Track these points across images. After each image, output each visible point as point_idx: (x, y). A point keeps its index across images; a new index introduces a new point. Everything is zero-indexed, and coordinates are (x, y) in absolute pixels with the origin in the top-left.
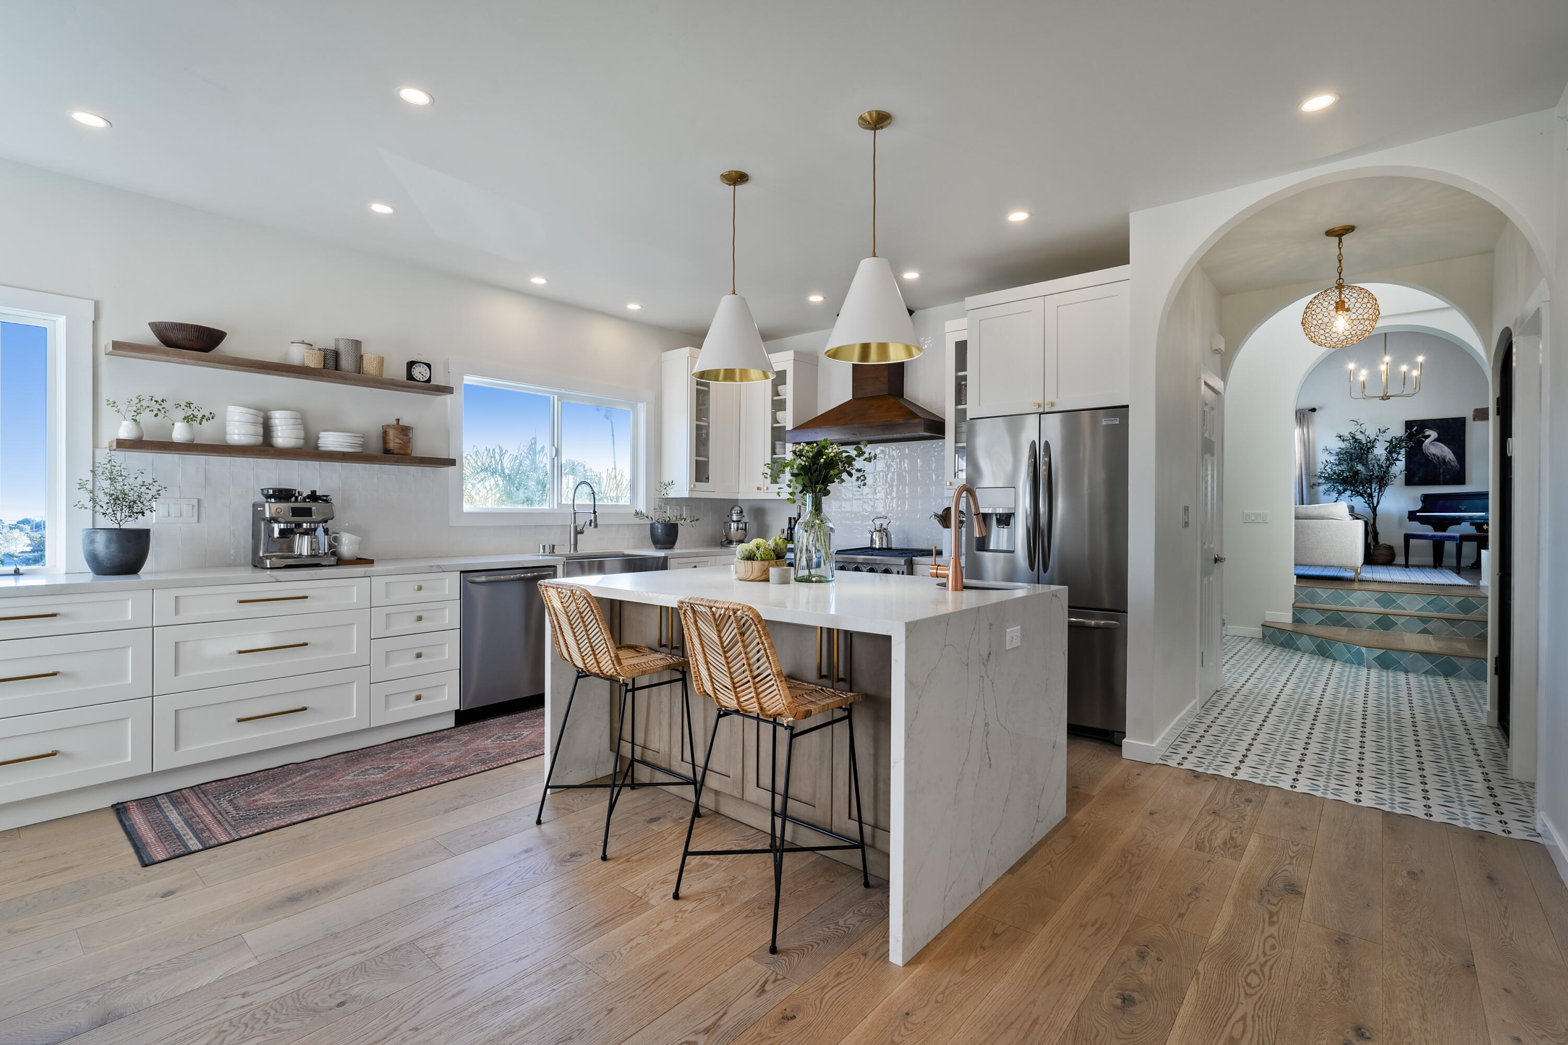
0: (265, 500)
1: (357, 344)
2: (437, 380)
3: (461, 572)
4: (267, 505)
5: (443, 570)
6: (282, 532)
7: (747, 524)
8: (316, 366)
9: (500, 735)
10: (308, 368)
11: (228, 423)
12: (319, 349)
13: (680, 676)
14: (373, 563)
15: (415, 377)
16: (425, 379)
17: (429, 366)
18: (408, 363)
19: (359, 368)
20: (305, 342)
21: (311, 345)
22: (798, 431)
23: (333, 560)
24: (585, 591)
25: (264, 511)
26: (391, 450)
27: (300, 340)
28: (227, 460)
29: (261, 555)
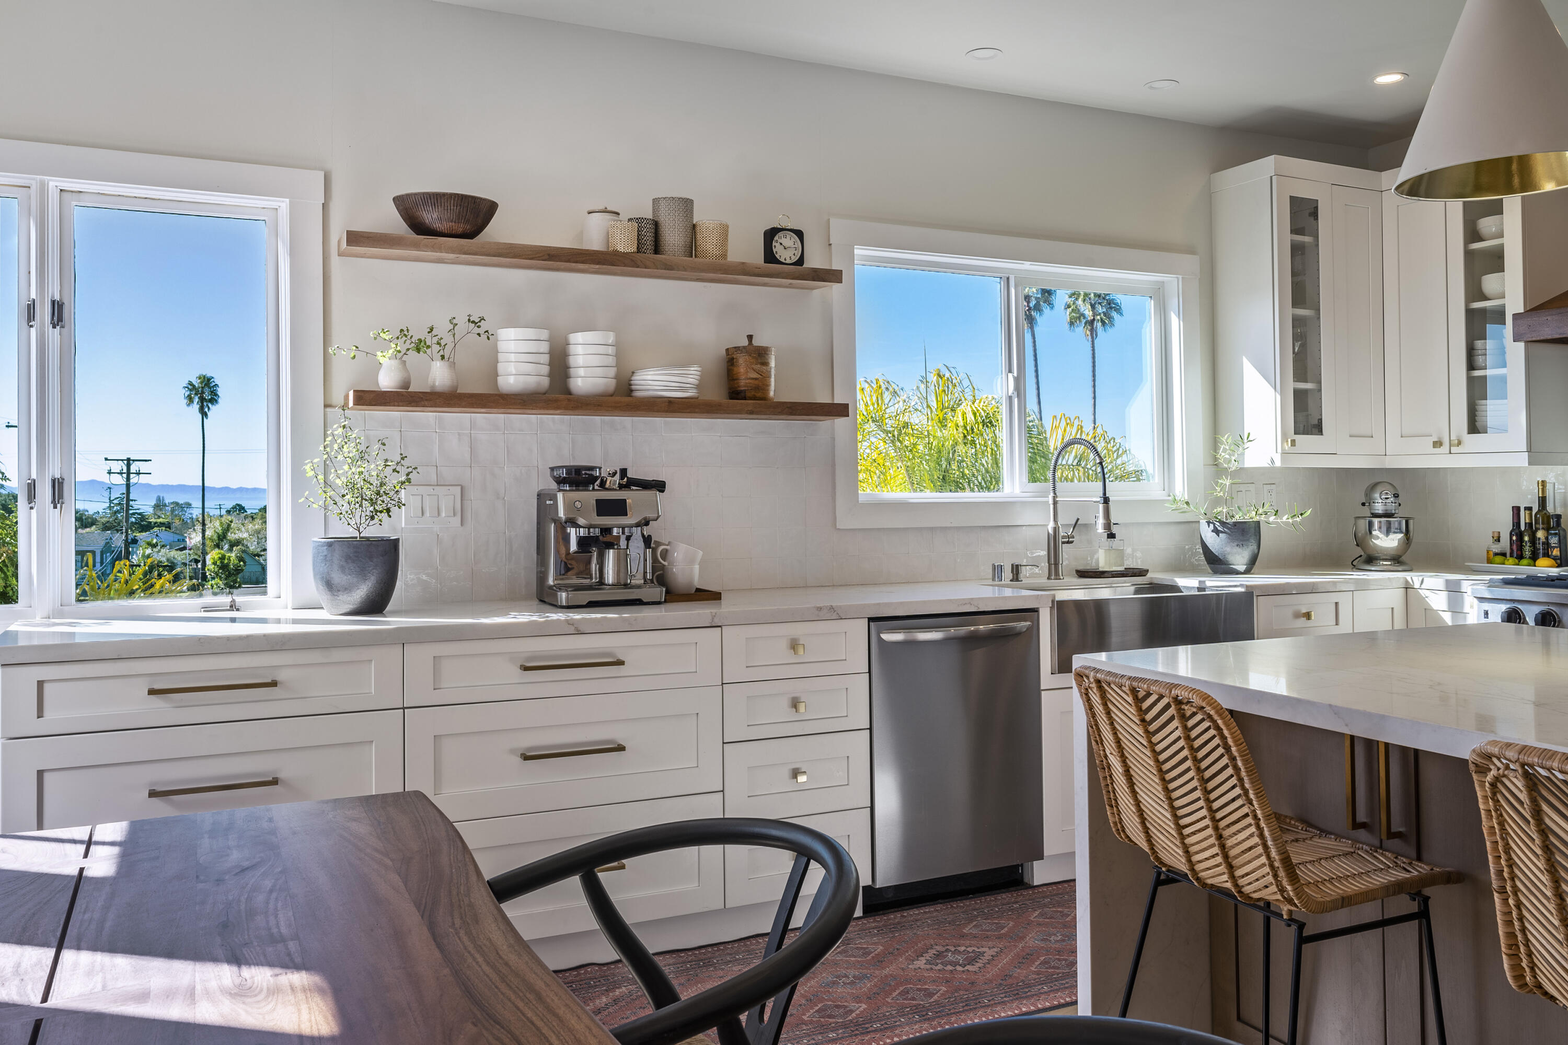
0: (554, 485)
1: (687, 205)
2: (814, 261)
3: (870, 620)
4: (560, 496)
5: (837, 614)
6: (582, 542)
7: (1411, 522)
8: (627, 251)
9: (939, 948)
10: (616, 253)
11: (501, 357)
12: (630, 220)
13: (1413, 907)
14: (720, 599)
15: (777, 256)
16: (795, 259)
17: (799, 234)
18: (766, 233)
19: (692, 247)
20: (609, 209)
21: (618, 214)
22: (1529, 313)
23: (658, 592)
24: (1206, 697)
25: (556, 505)
26: (741, 391)
27: (602, 207)
28: (499, 418)
29: (551, 582)
